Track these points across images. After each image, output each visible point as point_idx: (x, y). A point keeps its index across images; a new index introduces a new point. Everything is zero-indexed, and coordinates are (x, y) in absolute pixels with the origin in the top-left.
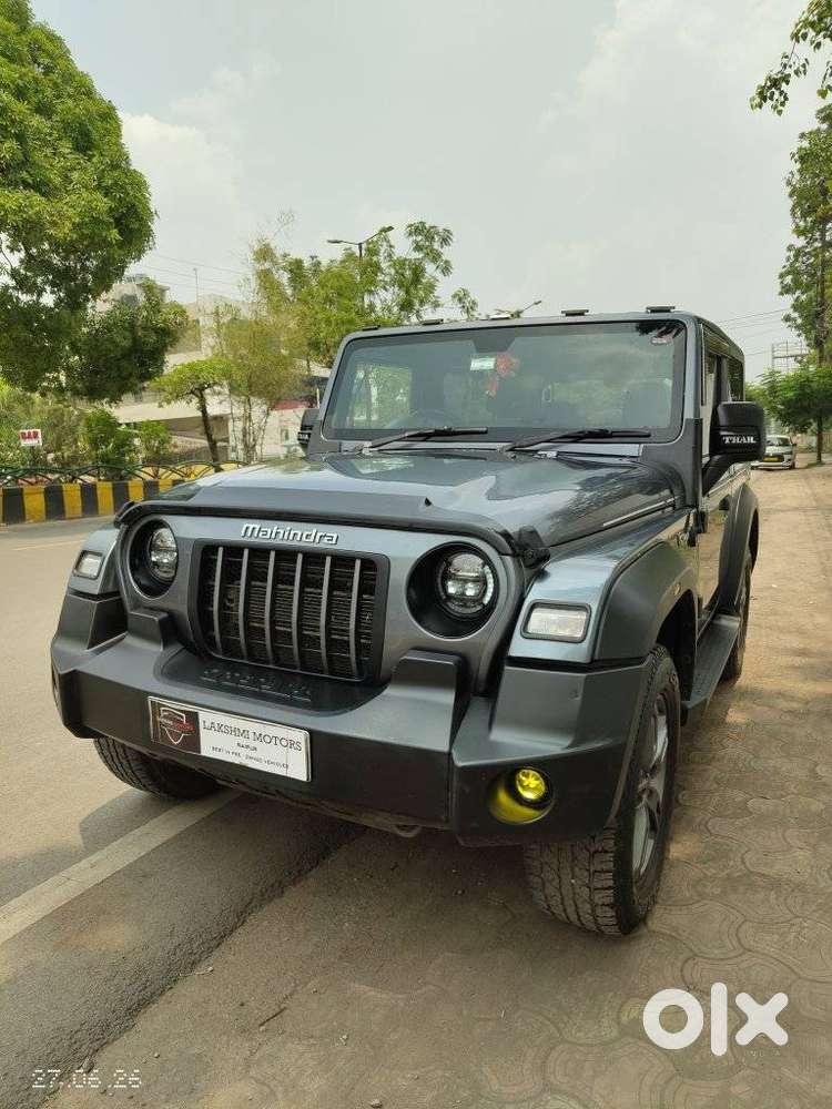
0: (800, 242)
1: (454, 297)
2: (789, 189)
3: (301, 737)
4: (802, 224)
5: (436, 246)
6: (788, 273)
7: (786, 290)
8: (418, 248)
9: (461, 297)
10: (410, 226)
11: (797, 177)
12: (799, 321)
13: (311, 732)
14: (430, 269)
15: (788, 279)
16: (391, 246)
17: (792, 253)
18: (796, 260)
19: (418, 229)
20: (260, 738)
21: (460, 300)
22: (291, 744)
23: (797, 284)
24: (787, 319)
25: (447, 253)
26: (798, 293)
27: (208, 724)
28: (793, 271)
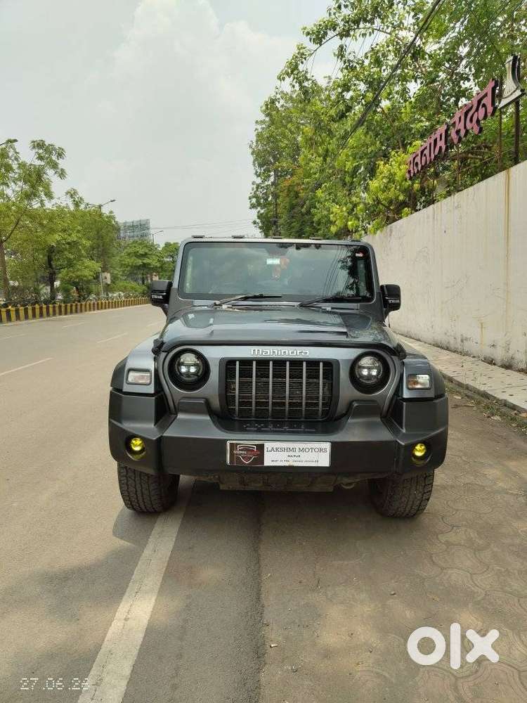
0: (259, 181)
1: (67, 193)
2: (251, 151)
3: (327, 446)
4: (259, 171)
5: (54, 158)
6: (254, 197)
7: (253, 206)
8: (40, 158)
9: (72, 194)
10: (33, 142)
11: (255, 144)
12: (260, 225)
13: (332, 442)
14: (50, 173)
15: (254, 200)
16: (16, 153)
17: (255, 186)
18: (257, 190)
19: (39, 145)
20: (302, 450)
21: (72, 196)
22: (321, 450)
23: (259, 204)
24: (255, 223)
25: (62, 163)
26: (259, 208)
27: (270, 449)
28: (256, 196)
